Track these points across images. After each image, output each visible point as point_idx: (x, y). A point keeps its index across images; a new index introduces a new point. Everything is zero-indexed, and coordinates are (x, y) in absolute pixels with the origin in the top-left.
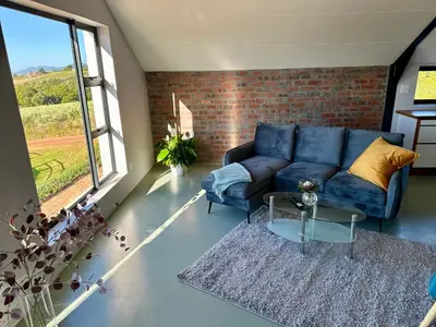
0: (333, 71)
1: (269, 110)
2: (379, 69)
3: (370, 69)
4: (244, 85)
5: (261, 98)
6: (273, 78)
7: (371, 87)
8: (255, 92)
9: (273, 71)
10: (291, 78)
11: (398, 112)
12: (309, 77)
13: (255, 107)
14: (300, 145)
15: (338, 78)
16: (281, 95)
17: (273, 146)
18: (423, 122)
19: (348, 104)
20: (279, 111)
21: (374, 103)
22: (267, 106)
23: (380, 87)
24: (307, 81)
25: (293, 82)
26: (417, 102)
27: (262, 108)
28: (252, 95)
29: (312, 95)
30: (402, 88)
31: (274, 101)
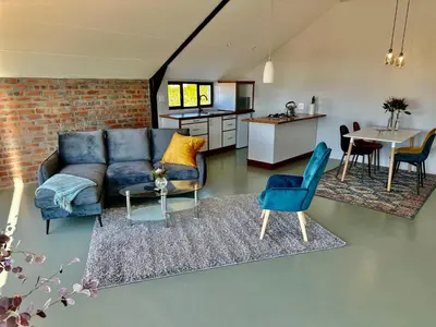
0: (108, 82)
1: (52, 120)
2: (143, 82)
3: (135, 81)
4: (17, 94)
5: (40, 108)
6: (52, 87)
7: (139, 97)
8: (33, 102)
9: (49, 80)
10: (70, 87)
11: (162, 116)
12: (87, 87)
13: (36, 118)
14: (112, 147)
15: (113, 88)
16: (63, 105)
17: (85, 152)
18: (183, 122)
19: (125, 112)
20: (64, 121)
21: (144, 110)
22: (48, 116)
23: (146, 97)
24: (86, 91)
25: (73, 91)
26: (171, 108)
27: (43, 118)
28: (30, 105)
29: (93, 104)
30: (160, 98)
31: (56, 111)
